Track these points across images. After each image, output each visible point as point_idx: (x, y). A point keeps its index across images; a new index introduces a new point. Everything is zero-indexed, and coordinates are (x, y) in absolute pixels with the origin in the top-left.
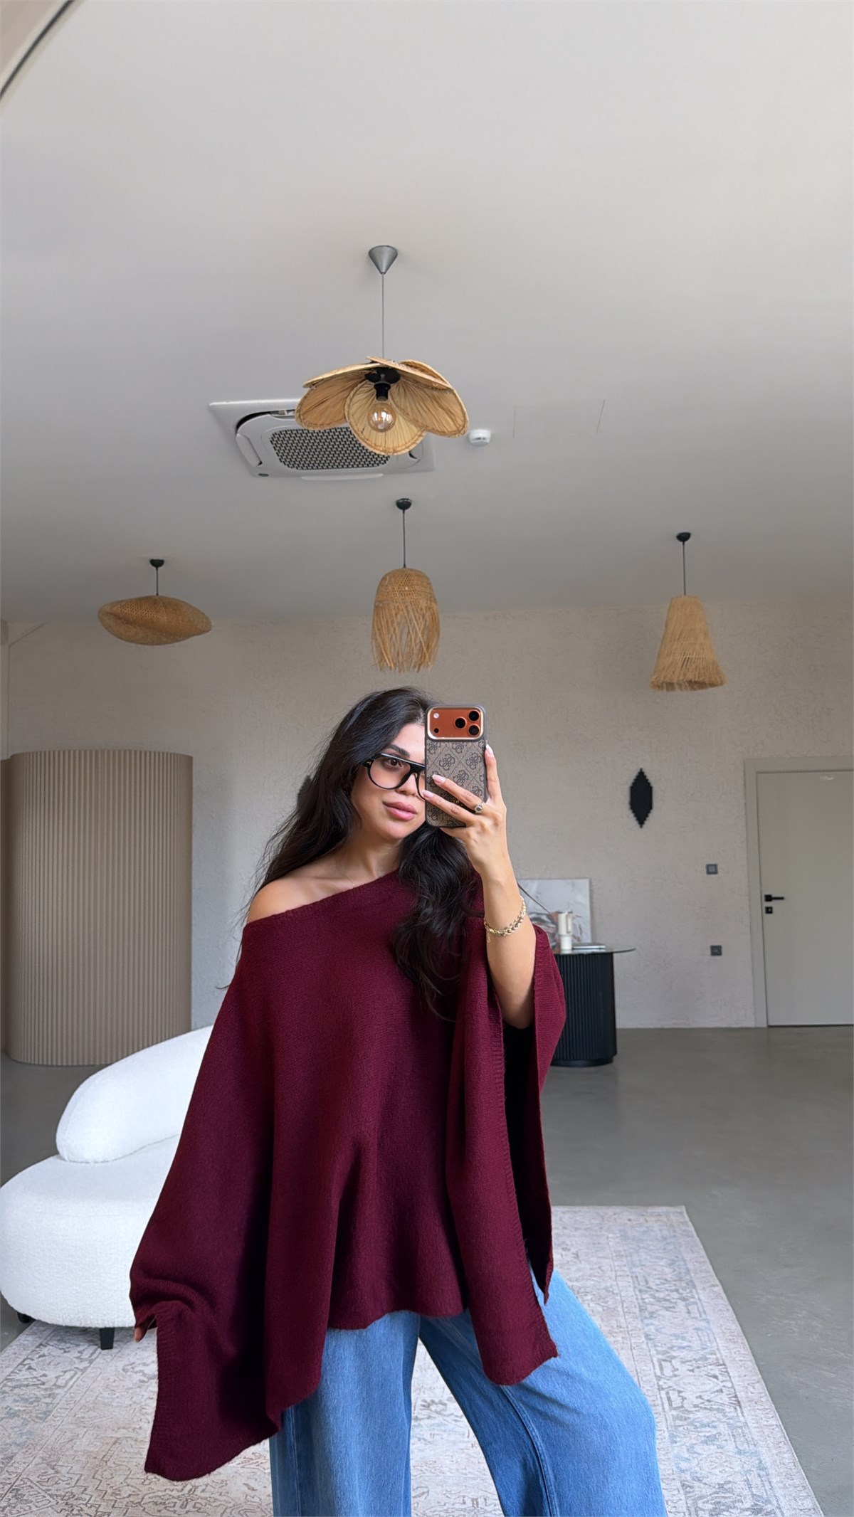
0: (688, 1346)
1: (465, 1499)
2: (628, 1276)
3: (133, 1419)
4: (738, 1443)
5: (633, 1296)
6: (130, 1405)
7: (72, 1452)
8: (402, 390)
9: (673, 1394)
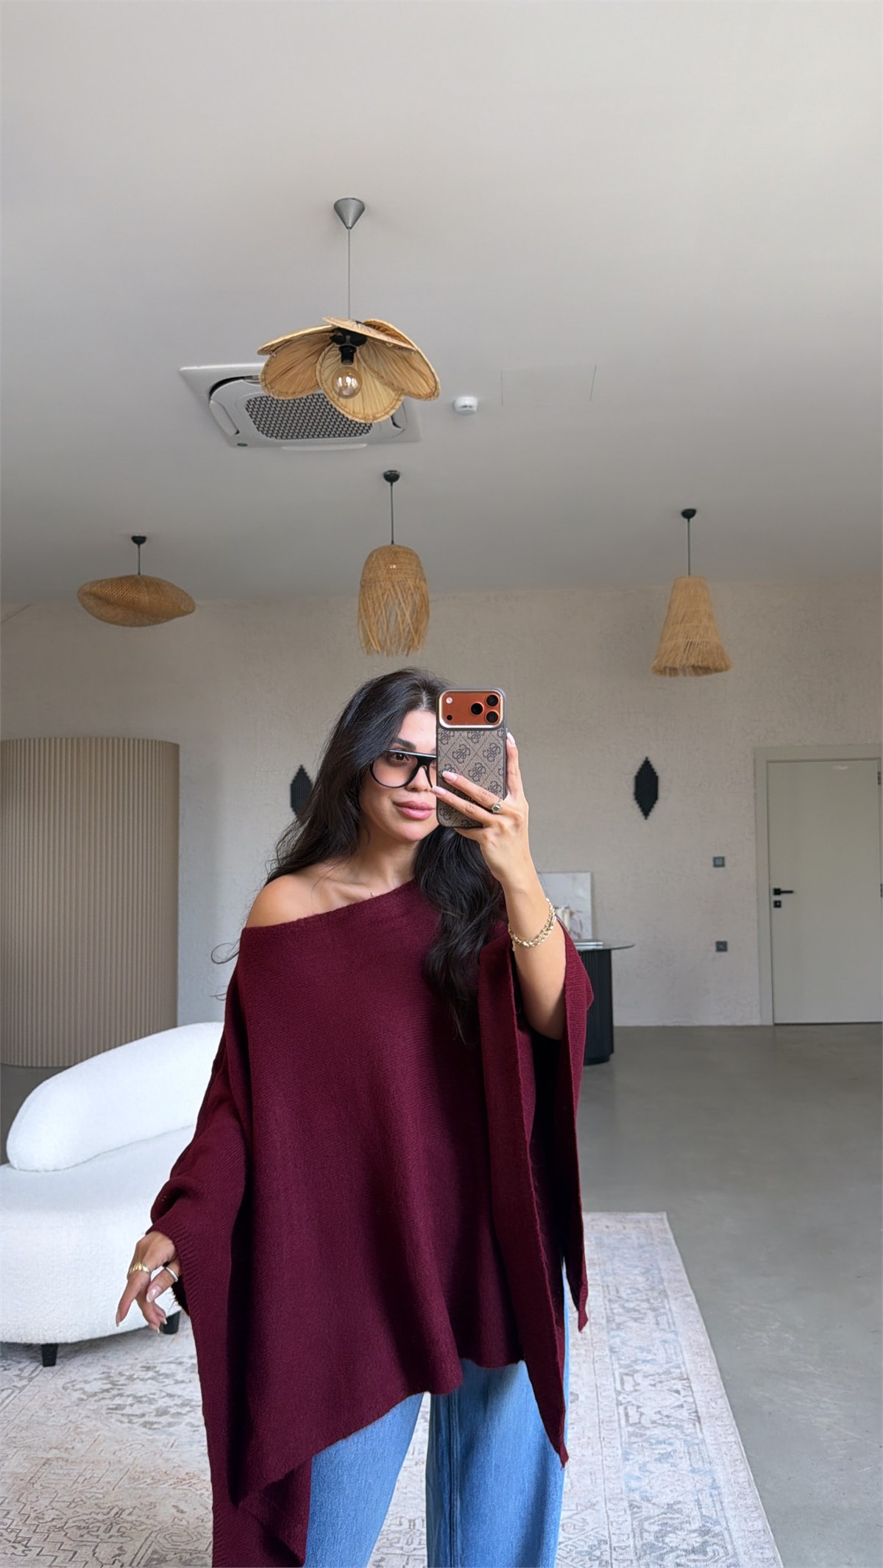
0: (652, 1360)
2: (599, 1285)
3: (66, 1438)
4: (694, 1461)
5: (601, 1306)
6: (65, 1424)
8: (366, 355)
9: (631, 1409)
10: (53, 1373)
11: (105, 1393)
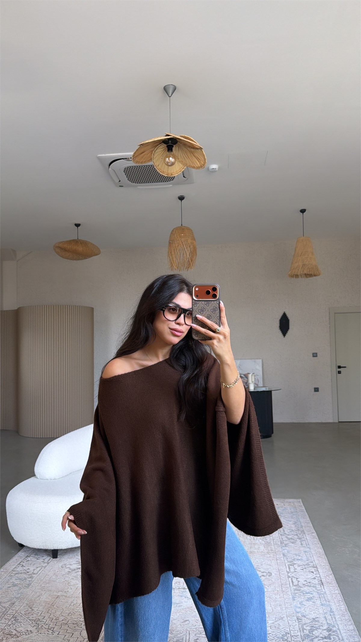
0: (301, 559)
3: (65, 587)
4: (322, 601)
6: (64, 582)
7: (39, 601)
9: (294, 579)
10: (57, 561)
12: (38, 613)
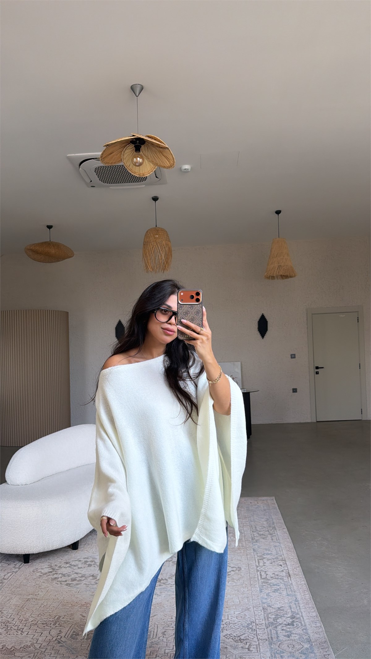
0: (271, 553)
1: (173, 617)
2: (248, 526)
3: (35, 591)
4: (288, 591)
5: (249, 534)
6: (35, 585)
7: (9, 605)
8: (146, 148)
9: (263, 573)
10: (28, 566)
11: (50, 573)
12: (8, 615)
